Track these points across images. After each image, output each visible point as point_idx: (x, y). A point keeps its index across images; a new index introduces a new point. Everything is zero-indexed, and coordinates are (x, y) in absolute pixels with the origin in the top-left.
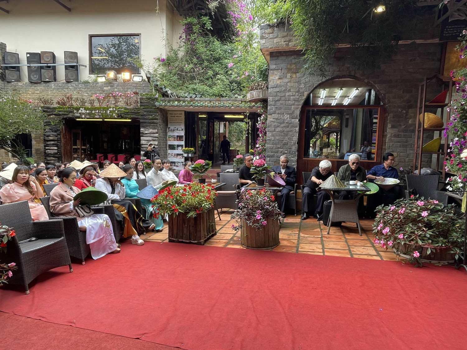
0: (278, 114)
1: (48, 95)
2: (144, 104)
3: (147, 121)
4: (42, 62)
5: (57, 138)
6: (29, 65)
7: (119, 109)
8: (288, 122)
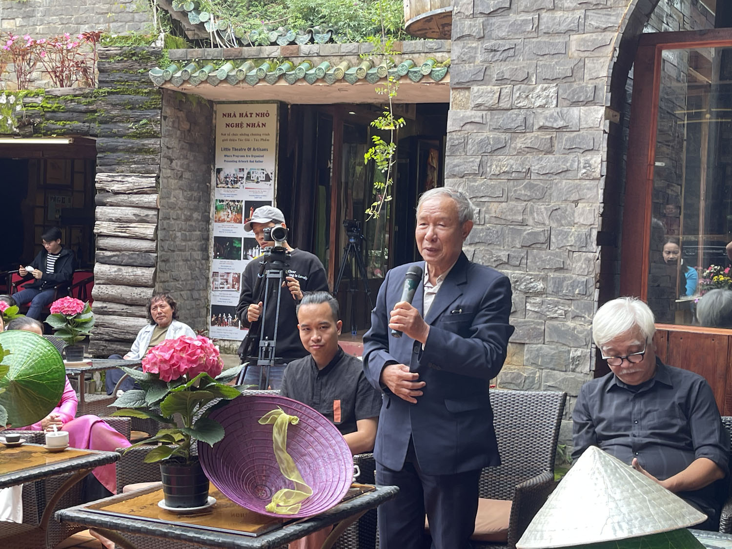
2: (111, 78)
7: (27, 100)
8: (550, 125)
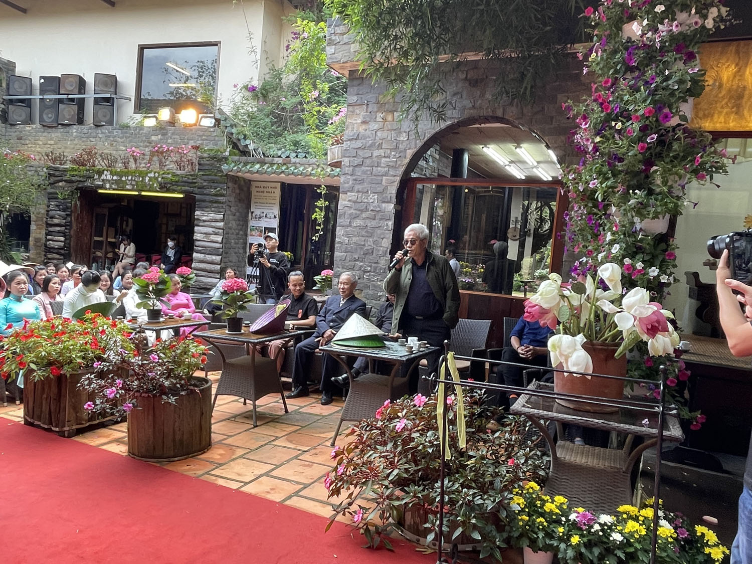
0: (358, 192)
1: (66, 148)
2: (204, 168)
3: (207, 198)
4: (62, 92)
5: (64, 221)
6: (41, 97)
7: (164, 176)
8: (374, 209)
